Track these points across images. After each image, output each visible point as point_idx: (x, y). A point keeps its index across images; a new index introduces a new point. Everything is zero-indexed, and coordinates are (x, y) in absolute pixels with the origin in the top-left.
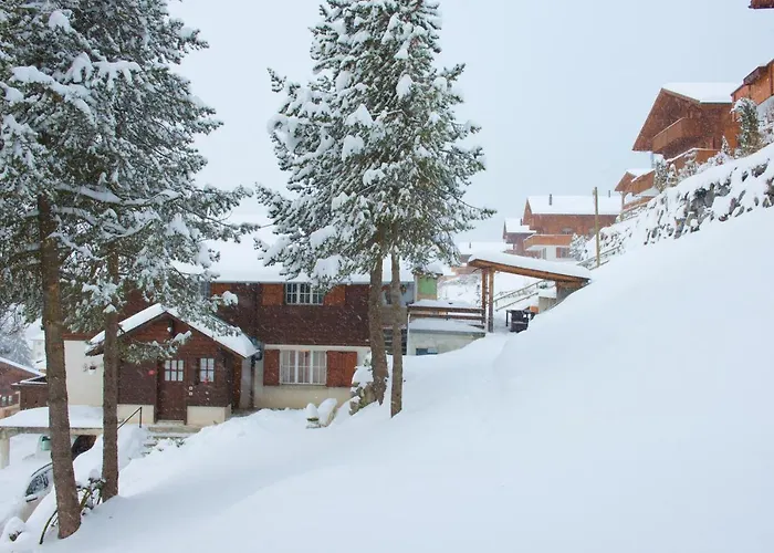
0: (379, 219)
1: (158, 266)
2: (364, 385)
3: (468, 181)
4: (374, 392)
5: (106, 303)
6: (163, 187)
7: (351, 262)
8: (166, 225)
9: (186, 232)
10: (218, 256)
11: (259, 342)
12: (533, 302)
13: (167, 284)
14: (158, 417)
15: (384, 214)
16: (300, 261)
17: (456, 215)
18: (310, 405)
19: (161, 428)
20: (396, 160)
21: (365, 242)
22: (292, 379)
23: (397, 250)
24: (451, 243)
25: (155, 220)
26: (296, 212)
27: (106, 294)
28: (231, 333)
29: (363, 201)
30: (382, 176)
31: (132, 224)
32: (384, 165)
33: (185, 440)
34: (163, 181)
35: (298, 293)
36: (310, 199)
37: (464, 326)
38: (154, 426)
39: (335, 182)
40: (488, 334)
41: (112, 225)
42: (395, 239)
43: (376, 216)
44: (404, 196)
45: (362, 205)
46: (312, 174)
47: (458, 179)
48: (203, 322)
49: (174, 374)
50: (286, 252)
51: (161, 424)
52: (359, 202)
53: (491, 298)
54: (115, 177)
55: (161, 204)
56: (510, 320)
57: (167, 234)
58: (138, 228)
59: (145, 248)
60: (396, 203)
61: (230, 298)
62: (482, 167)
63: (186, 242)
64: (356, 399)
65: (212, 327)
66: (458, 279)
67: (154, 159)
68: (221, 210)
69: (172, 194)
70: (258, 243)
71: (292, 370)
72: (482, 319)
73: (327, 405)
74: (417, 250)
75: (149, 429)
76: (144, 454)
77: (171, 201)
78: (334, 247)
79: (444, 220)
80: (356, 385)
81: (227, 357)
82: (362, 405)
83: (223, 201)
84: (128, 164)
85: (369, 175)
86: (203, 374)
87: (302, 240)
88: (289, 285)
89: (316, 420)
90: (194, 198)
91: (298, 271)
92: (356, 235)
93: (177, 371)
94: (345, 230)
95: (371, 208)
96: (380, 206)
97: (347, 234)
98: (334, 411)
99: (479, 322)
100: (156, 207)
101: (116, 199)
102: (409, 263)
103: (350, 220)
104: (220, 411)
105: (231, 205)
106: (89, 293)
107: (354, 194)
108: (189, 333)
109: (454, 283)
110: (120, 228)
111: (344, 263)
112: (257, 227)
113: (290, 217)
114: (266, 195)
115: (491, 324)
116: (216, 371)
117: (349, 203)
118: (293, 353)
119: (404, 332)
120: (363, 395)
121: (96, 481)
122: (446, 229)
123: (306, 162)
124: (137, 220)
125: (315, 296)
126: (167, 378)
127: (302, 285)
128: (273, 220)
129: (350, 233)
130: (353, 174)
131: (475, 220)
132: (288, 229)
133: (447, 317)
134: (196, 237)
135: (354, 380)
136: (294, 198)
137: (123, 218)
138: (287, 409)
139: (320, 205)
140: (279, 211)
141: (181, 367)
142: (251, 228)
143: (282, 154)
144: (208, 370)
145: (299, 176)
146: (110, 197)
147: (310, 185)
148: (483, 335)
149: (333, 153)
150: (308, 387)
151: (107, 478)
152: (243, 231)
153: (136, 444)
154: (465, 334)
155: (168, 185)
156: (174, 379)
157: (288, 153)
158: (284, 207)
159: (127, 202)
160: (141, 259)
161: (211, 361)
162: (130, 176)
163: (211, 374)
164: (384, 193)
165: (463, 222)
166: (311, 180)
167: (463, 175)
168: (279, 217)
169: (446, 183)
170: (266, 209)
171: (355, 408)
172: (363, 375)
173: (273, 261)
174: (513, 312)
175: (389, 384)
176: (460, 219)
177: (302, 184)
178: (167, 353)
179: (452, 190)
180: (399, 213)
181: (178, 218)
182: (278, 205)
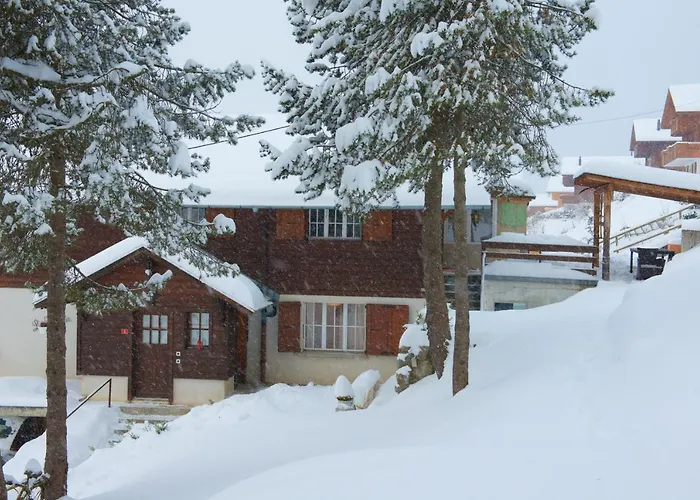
0: (434, 107)
1: (112, 169)
2: (416, 351)
3: (571, 51)
4: (431, 360)
5: (38, 220)
6: (121, 59)
7: (394, 170)
8: (125, 113)
9: (153, 122)
10: (207, 164)
11: (271, 292)
12: (673, 238)
13: (127, 196)
14: (134, 392)
15: (441, 99)
16: (323, 172)
17: (551, 100)
18: (341, 380)
19: (136, 409)
20: (460, 16)
21: (414, 140)
22: (318, 343)
23: (460, 151)
24: (543, 143)
25: (108, 104)
26: (318, 103)
27: (38, 207)
28: (225, 272)
29: (411, 80)
30: (438, 41)
31: (77, 110)
32: (442, 25)
33: (169, 424)
34: (121, 50)
35: (326, 222)
36: (338, 83)
37: (566, 271)
38: (129, 405)
39: (372, 55)
40: (601, 283)
41: (49, 112)
42: (457, 135)
43: (430, 102)
44: (471, 72)
45: (409, 86)
46: (341, 47)
47: (556, 49)
48: (186, 256)
49: (155, 334)
50: (304, 159)
51: (138, 403)
52: (405, 82)
53: (607, 231)
54: (51, 43)
55: (117, 81)
56: (635, 264)
57: (126, 126)
58: (85, 116)
59: (93, 145)
60: (459, 82)
61: (225, 224)
62: (592, 26)
63: (155, 138)
64: (405, 370)
65: (199, 264)
66: (561, 210)
67: (107, 18)
68: (209, 98)
69: (133, 68)
70: (265, 148)
71: (318, 331)
72: (594, 260)
73: (366, 379)
74: (490, 152)
75: (123, 409)
76: (112, 443)
77: (133, 77)
78: (371, 148)
79: (533, 109)
80: (405, 350)
81: (226, 311)
82: (413, 378)
83: (211, 84)
84: (70, 24)
85: (420, 42)
86: (195, 335)
87: (328, 142)
88: (314, 211)
89: (347, 399)
90: (170, 80)
91: (322, 187)
92: (400, 131)
93: (160, 330)
94: (385, 124)
95: (423, 89)
96: (436, 86)
97: (388, 129)
98: (376, 388)
99: (589, 266)
100: (111, 86)
101: (55, 77)
102: (482, 175)
103: (392, 108)
104: (217, 386)
105: (224, 91)
106: (13, 206)
107: (397, 70)
108: (169, 273)
109: (557, 217)
110: (58, 115)
111: (383, 170)
112: (260, 122)
113: (310, 110)
114: (276, 78)
115: (606, 268)
116: (212, 330)
117: (390, 84)
118: (319, 306)
119: (477, 279)
120: (414, 365)
121: (36, 476)
122: (537, 122)
123: (329, 26)
124: (84, 105)
125: (349, 227)
126: (146, 340)
127: (332, 211)
128: (287, 116)
129: (392, 128)
130: (397, 42)
131: (581, 108)
132: (308, 127)
133: (541, 259)
134: (172, 133)
135: (403, 342)
136: (317, 83)
137: (62, 102)
138: (310, 384)
139: (353, 92)
140: (295, 102)
141: (165, 325)
142: (252, 123)
143: (297, 18)
144: (201, 329)
145: (322, 50)
146: (46, 73)
147: (338, 64)
148: (594, 284)
149: (370, 12)
150: (341, 355)
151: (52, 472)
152: (241, 128)
153: (103, 429)
154: (566, 282)
155: (128, 57)
156: (155, 340)
157: (308, 18)
158: (302, 96)
159: (70, 80)
160: (88, 160)
161: (206, 317)
162: (73, 42)
163: (206, 335)
164: (441, 67)
165: (561, 112)
166: (340, 56)
167: (564, 41)
168: (294, 110)
169: (537, 56)
170: (276, 99)
171: (403, 384)
172: (415, 337)
173: (285, 173)
174: (640, 251)
175: (451, 349)
176: (557, 107)
177: (326, 61)
178: (138, 301)
179: (547, 67)
180: (464, 97)
181: (142, 102)
182: (293, 93)
